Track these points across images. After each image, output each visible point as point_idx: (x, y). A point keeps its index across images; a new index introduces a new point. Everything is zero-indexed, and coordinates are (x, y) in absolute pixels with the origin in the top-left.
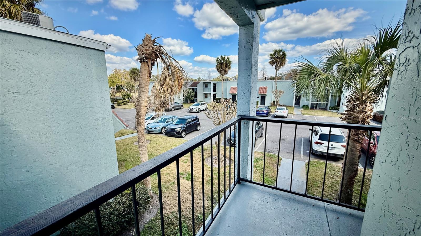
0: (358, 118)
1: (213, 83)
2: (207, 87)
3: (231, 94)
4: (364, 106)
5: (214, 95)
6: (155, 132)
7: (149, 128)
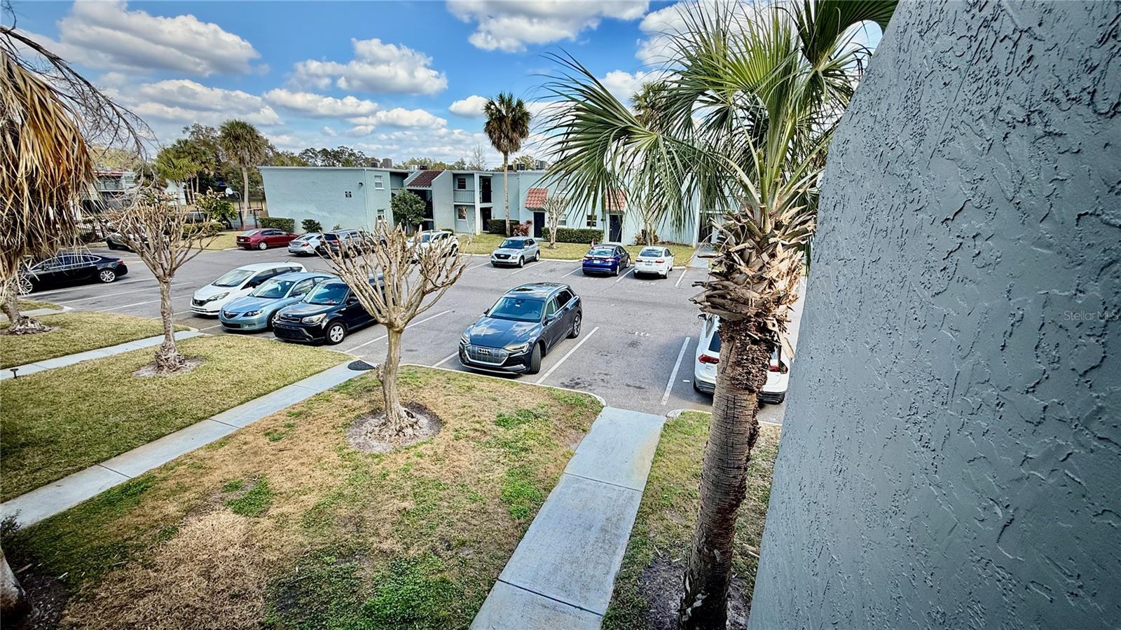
0: (746, 302)
1: (480, 177)
2: (465, 188)
3: (530, 209)
4: (765, 256)
5: (486, 213)
6: (246, 328)
7: (225, 315)
